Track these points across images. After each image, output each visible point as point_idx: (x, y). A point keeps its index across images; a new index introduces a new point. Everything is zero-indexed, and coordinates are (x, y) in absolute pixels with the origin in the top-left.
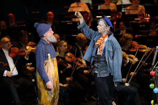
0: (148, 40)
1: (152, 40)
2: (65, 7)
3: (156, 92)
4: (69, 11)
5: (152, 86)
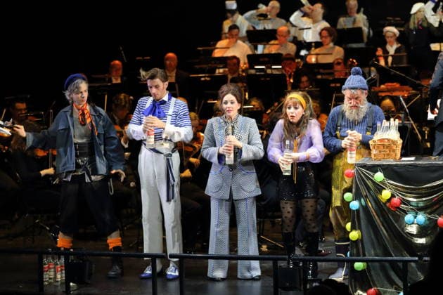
2: (199, 49)
3: (354, 209)
5: (349, 197)
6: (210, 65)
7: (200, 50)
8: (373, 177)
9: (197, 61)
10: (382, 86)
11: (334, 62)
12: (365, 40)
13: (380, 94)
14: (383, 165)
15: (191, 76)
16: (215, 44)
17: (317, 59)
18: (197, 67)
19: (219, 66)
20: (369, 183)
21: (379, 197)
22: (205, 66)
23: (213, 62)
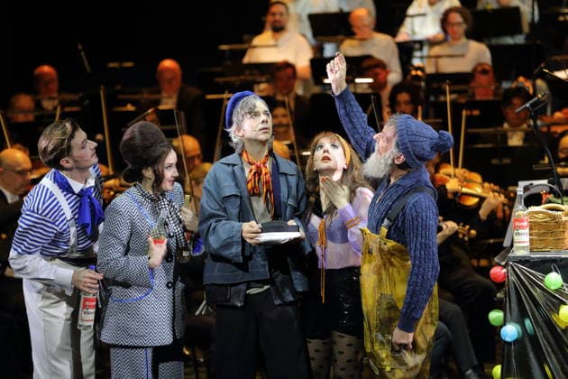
0: (495, 161)
1: (507, 161)
2: (224, 47)
3: (508, 339)
4: (246, 60)
5: (498, 318)
6: (242, 77)
7: (224, 51)
8: (542, 281)
9: (219, 69)
10: (558, 115)
11: (475, 70)
12: (526, 28)
13: (554, 129)
14: (562, 259)
15: (210, 97)
16: (251, 40)
17: (437, 65)
18: (220, 80)
19: (258, 79)
20: (537, 293)
21: (554, 318)
22: (233, 79)
23: (247, 72)
